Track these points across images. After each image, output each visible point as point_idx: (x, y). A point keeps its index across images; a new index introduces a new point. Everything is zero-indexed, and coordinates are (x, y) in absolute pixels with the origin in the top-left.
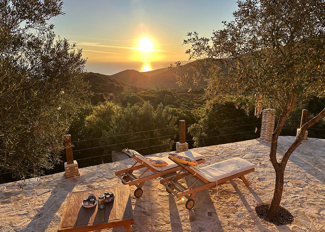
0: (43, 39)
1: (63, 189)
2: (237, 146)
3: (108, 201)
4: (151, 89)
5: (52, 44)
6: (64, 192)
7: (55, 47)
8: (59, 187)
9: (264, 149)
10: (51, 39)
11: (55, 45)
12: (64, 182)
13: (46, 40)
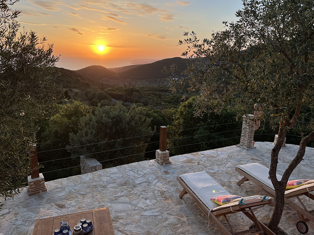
0: (3, 30)
1: (25, 210)
2: (218, 152)
3: (86, 231)
4: (118, 86)
5: (16, 36)
6: (27, 213)
7: (19, 40)
8: (21, 207)
9: (245, 156)
10: (14, 31)
11: (19, 38)
12: (27, 200)
13: (8, 31)
